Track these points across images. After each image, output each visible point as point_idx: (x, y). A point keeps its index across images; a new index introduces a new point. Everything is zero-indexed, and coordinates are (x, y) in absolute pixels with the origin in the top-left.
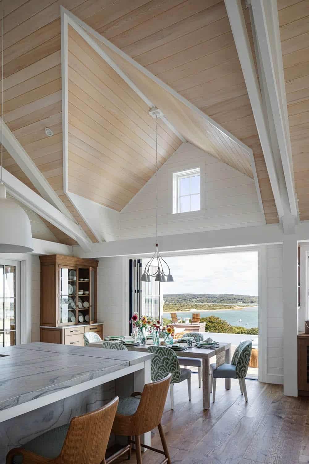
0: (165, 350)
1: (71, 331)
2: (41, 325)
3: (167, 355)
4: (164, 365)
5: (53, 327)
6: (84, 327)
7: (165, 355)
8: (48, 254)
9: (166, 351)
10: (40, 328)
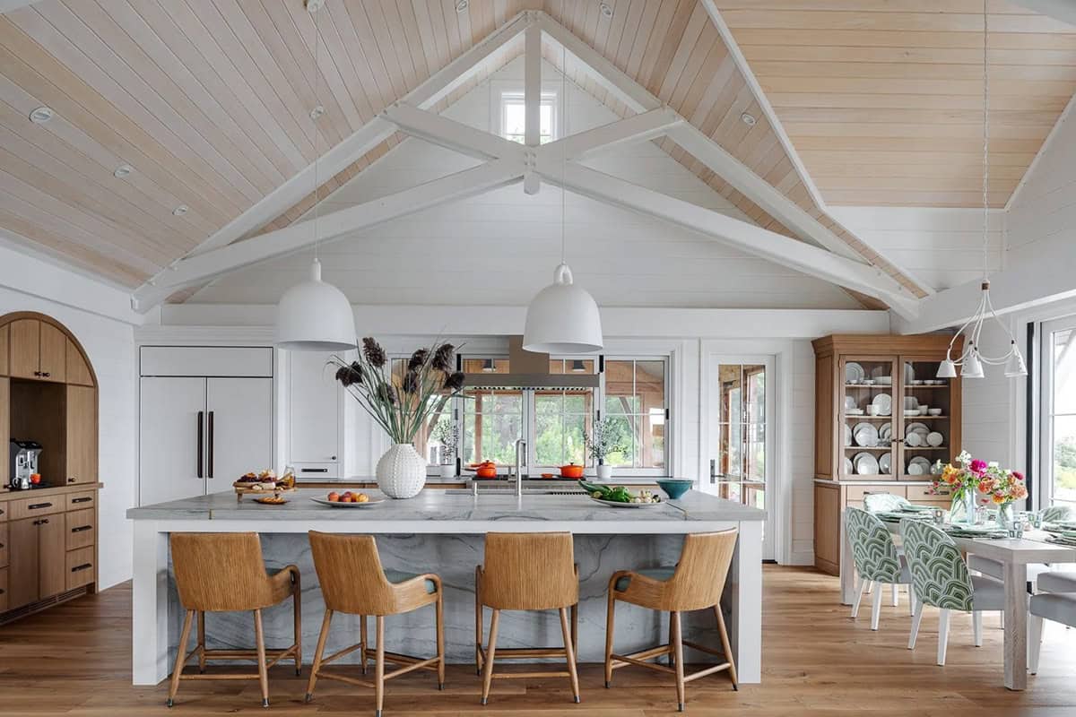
0: (919, 528)
1: (865, 493)
2: (816, 478)
3: (923, 538)
4: (920, 561)
5: (828, 482)
6: (907, 486)
7: (921, 539)
8: (822, 336)
9: (923, 532)
10: (815, 482)
